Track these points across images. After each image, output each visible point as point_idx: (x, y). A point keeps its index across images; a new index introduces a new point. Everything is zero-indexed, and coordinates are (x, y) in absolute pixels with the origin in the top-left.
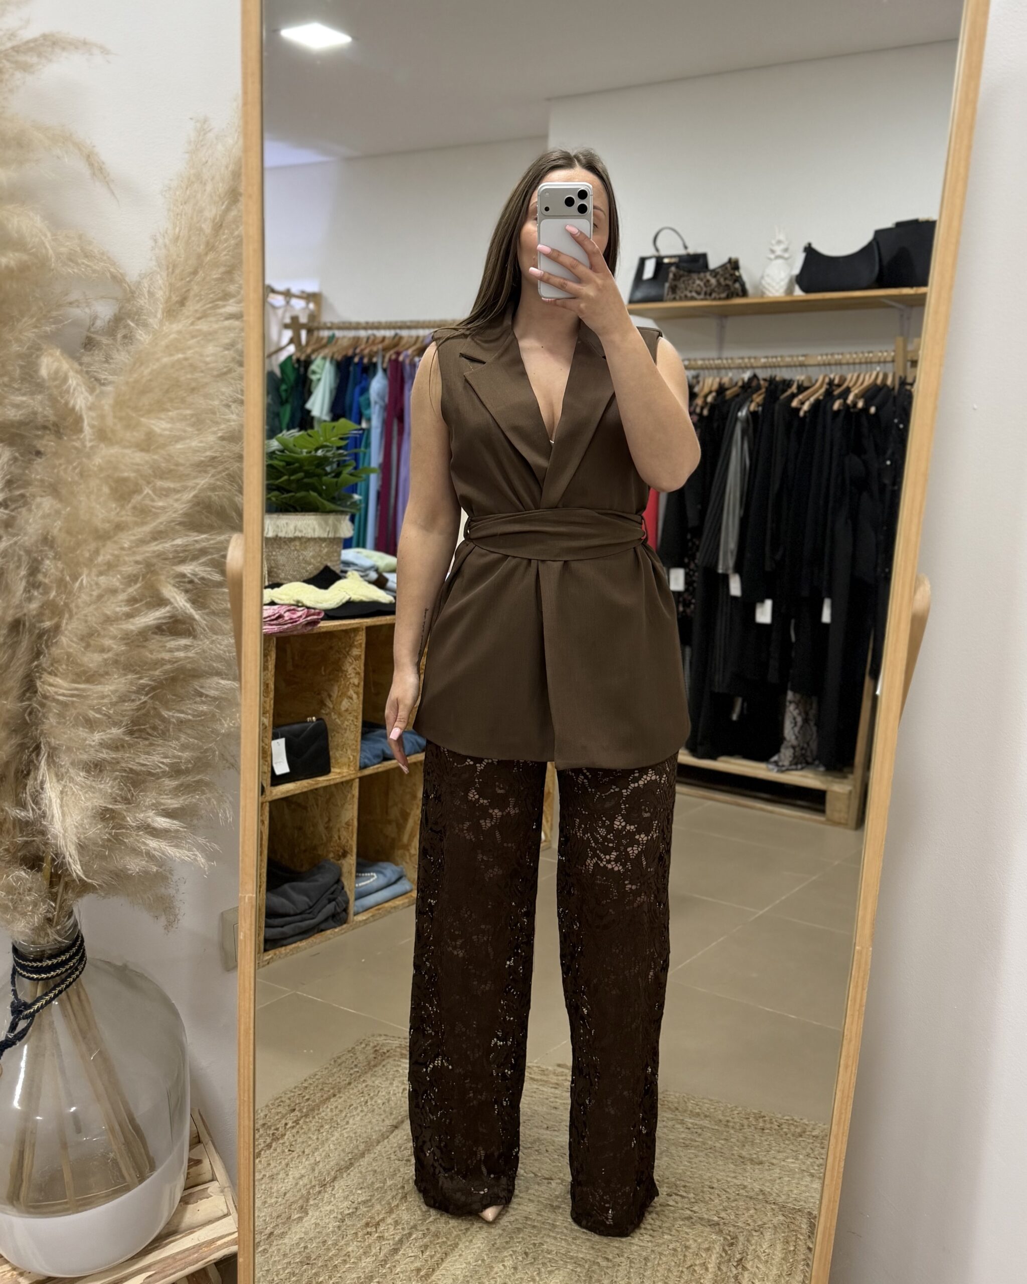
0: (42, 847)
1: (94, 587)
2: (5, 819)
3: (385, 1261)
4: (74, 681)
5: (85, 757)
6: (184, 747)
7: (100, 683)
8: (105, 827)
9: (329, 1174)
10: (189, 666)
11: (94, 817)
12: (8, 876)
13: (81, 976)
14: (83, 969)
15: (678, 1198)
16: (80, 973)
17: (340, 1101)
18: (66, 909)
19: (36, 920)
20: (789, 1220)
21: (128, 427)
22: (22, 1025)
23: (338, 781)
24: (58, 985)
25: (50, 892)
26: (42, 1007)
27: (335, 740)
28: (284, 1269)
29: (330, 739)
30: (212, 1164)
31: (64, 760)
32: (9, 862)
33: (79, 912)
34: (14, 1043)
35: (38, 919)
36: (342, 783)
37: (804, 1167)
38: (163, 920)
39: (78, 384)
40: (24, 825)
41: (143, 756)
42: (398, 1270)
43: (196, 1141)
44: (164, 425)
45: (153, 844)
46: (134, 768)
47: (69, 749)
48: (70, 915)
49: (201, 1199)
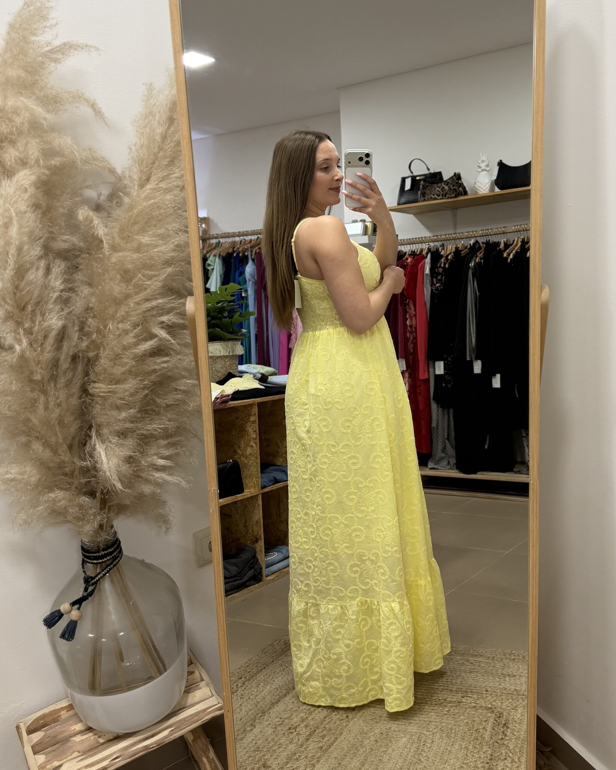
0: (95, 486)
1: (116, 330)
2: (74, 469)
4: (109, 385)
5: (117, 428)
6: (170, 420)
7: (123, 384)
8: (130, 467)
10: (169, 374)
11: (125, 461)
12: (79, 500)
13: (121, 561)
16: (120, 559)
18: (110, 523)
19: (96, 525)
21: (127, 243)
22: (90, 589)
23: (249, 496)
24: (109, 565)
26: (101, 578)
27: (245, 473)
30: (200, 673)
31: (105, 431)
32: (78, 493)
33: (117, 526)
34: (88, 599)
36: (251, 497)
38: (163, 528)
39: (99, 223)
40: (85, 471)
41: (148, 426)
43: (191, 663)
44: (146, 238)
45: (157, 475)
46: (144, 432)
47: (108, 424)
48: (112, 527)
49: (196, 690)
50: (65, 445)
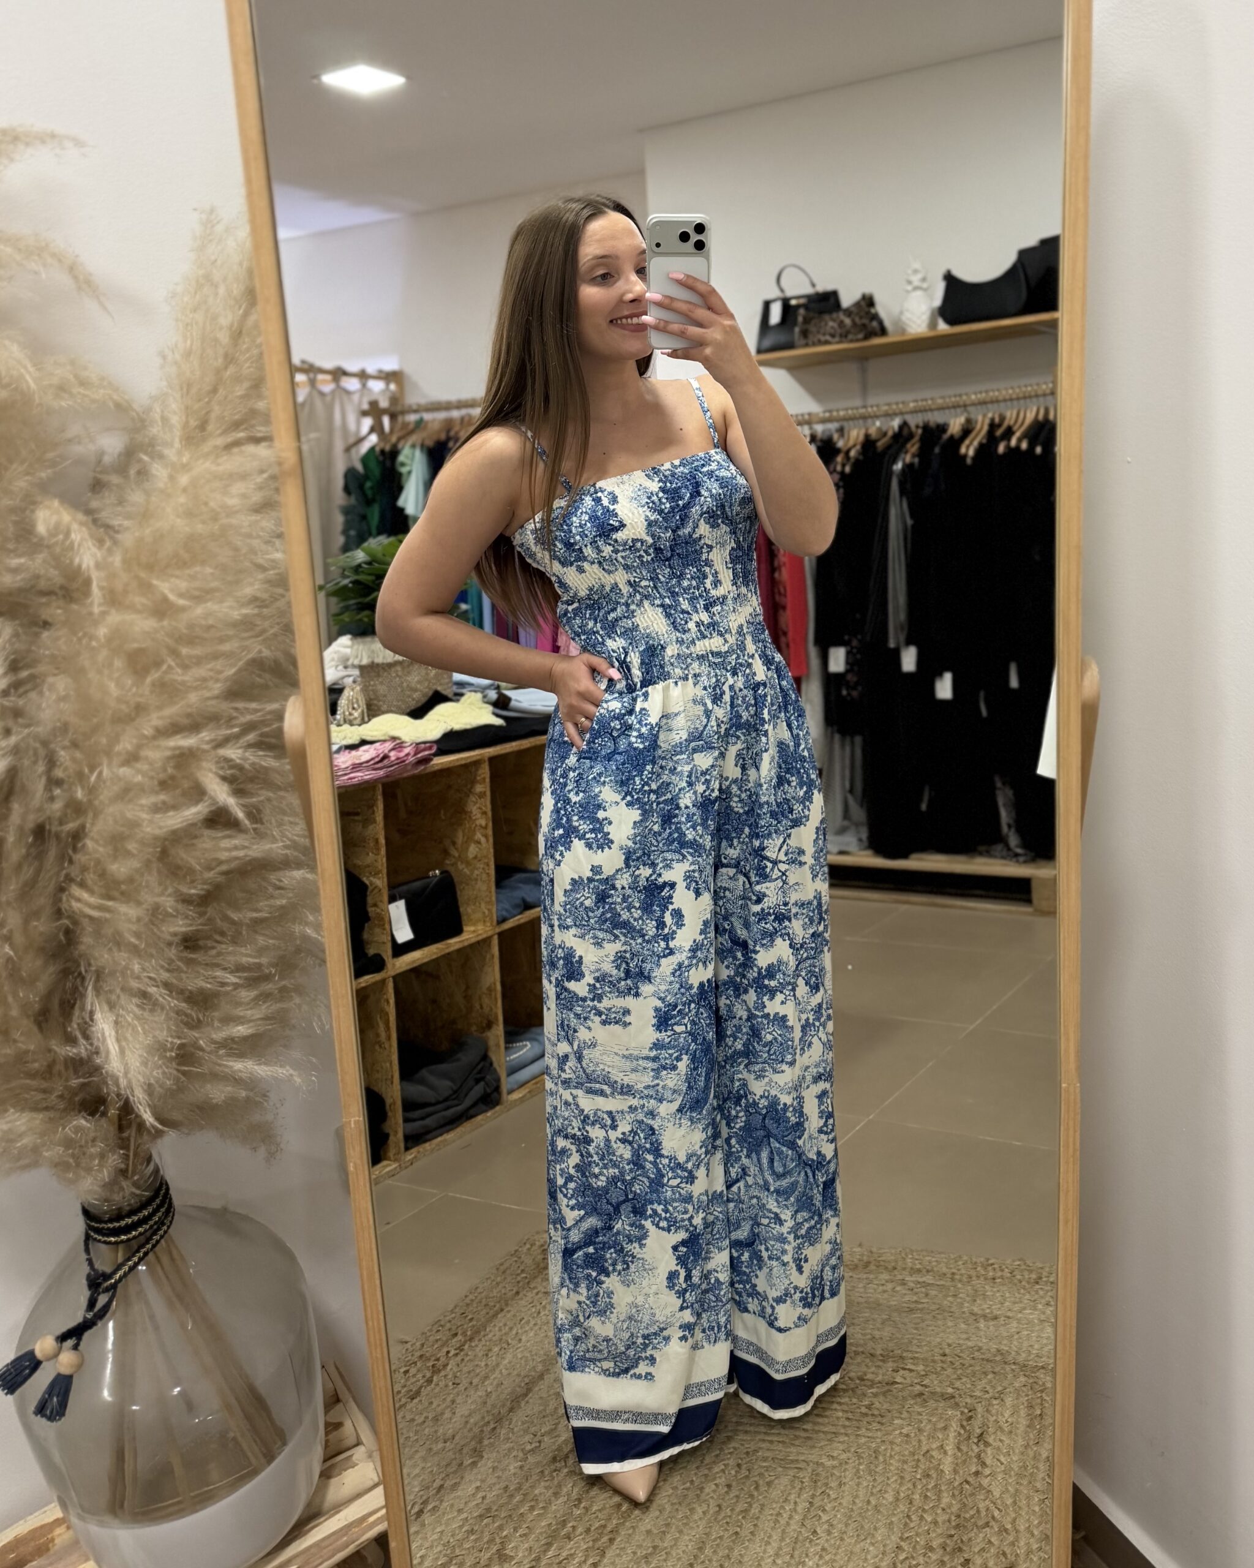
1: (117, 781)
2: (55, 1060)
9: (504, 1405)
12: (64, 1129)
13: (170, 1231)
14: (171, 1222)
16: (169, 1228)
17: (509, 1315)
18: (142, 1154)
19: (106, 1174)
22: (103, 1299)
23: (473, 940)
24: (143, 1246)
25: (122, 1139)
26: (125, 1275)
27: (464, 894)
29: (459, 893)
30: (355, 1424)
31: (113, 985)
32: (65, 1110)
33: (160, 1155)
34: (95, 1323)
35: (109, 1173)
36: (478, 942)
38: (262, 1151)
39: (82, 539)
40: (77, 1065)
43: (333, 1400)
48: (149, 1159)
49: (345, 1470)
50: (25, 1022)
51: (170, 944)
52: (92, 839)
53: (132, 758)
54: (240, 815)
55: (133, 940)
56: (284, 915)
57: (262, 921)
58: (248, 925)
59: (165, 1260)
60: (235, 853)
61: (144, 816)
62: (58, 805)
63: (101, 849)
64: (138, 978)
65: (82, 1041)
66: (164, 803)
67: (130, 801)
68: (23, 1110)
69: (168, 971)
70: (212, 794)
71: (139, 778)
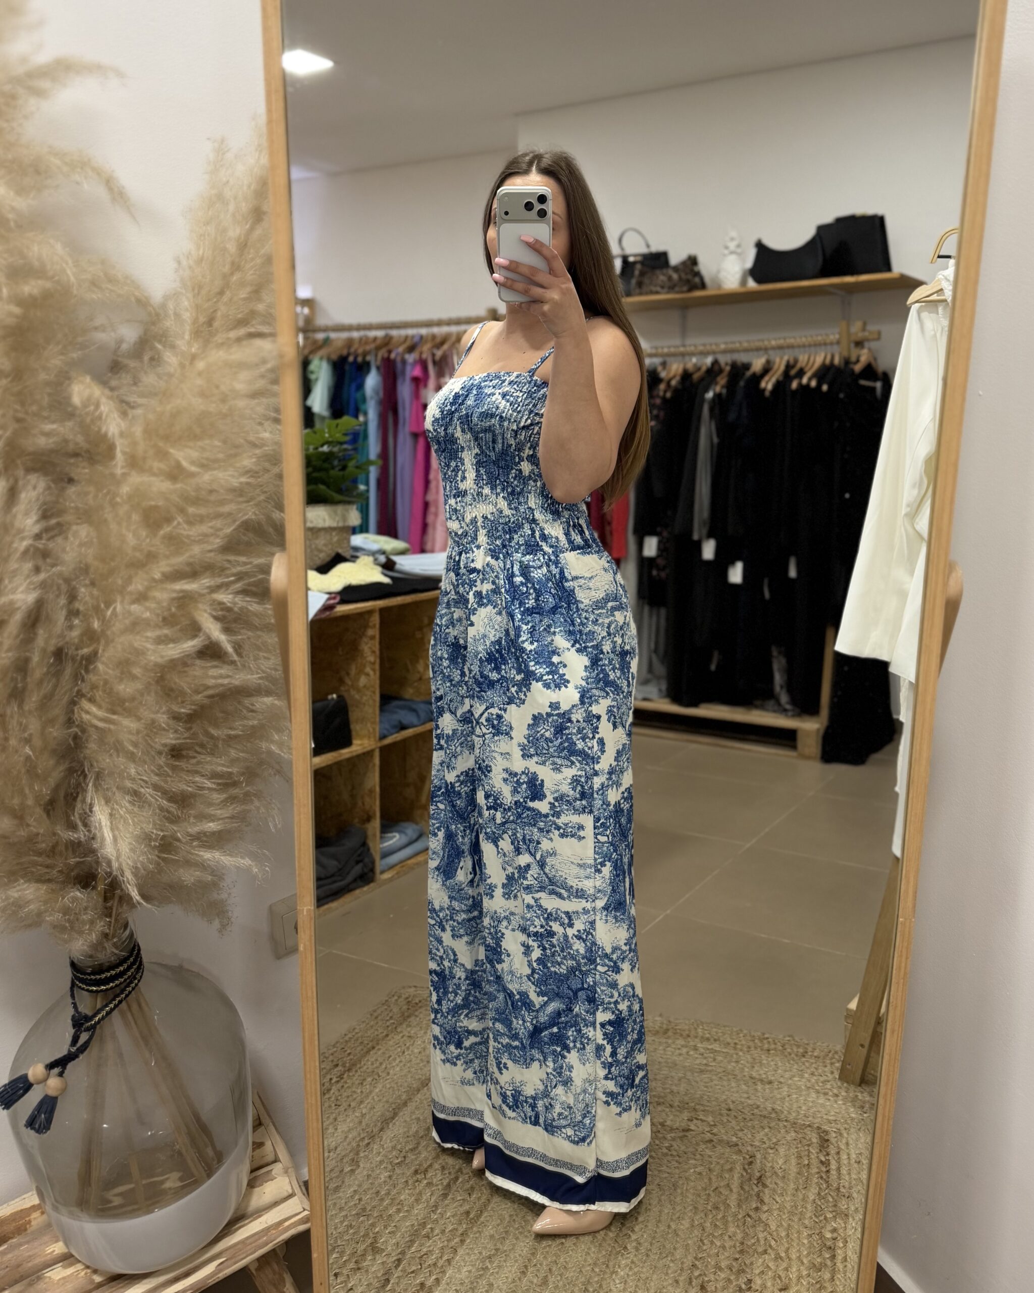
0: (94, 866)
1: (127, 616)
2: (58, 843)
3: (436, 1207)
9: (376, 1125)
12: (63, 898)
13: (140, 984)
14: (141, 977)
15: (699, 1122)
16: (139, 982)
17: (380, 1053)
18: (121, 921)
19: (94, 937)
20: (800, 1136)
22: (84, 1037)
23: (359, 752)
24: (118, 995)
25: (106, 908)
26: (103, 1017)
27: (353, 715)
28: (342, 1222)
29: (350, 714)
30: (274, 1145)
31: (110, 784)
32: (64, 883)
33: (134, 922)
34: (77, 1056)
35: (96, 936)
36: (363, 753)
37: (809, 1085)
38: (216, 923)
39: (110, 411)
40: (76, 847)
42: (449, 1214)
43: (258, 1124)
45: (208, 854)
48: (126, 926)
49: (266, 1182)
50: (37, 810)
51: (160, 753)
52: (103, 663)
53: (141, 598)
54: (229, 649)
55: (131, 748)
56: (255, 733)
57: (236, 737)
58: (224, 740)
59: (135, 1007)
60: (220, 681)
61: (149, 646)
62: (75, 633)
63: (111, 672)
64: (134, 779)
65: (81, 827)
66: (166, 636)
67: (138, 633)
68: (29, 881)
69: (157, 775)
70: (207, 631)
71: (147, 614)
